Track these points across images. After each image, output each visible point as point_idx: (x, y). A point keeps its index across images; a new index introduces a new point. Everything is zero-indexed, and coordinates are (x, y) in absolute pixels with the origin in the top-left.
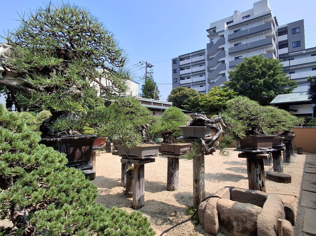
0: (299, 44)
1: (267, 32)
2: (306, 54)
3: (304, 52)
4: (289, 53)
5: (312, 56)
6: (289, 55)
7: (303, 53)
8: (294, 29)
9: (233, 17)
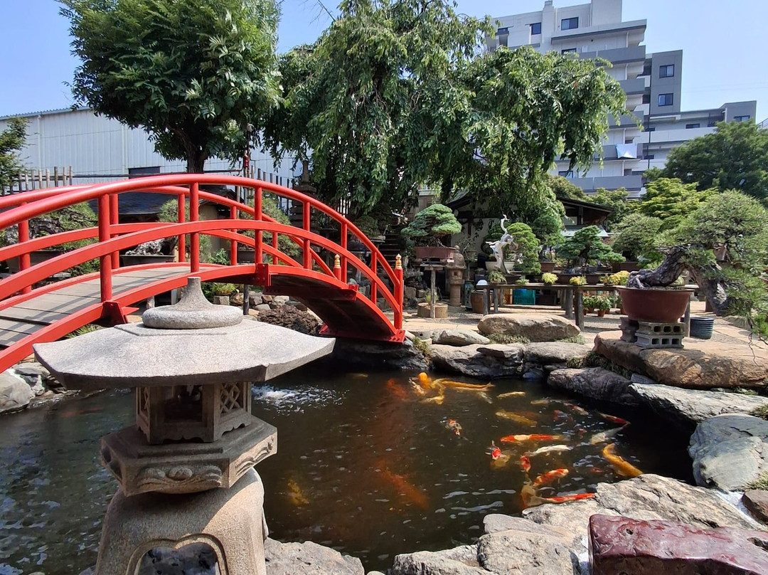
0: (670, 99)
1: (634, 66)
2: (681, 121)
3: (678, 117)
4: (650, 115)
5: (708, 126)
6: (650, 121)
7: (677, 119)
8: (664, 67)
9: (542, 15)
